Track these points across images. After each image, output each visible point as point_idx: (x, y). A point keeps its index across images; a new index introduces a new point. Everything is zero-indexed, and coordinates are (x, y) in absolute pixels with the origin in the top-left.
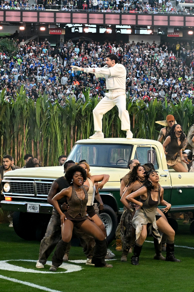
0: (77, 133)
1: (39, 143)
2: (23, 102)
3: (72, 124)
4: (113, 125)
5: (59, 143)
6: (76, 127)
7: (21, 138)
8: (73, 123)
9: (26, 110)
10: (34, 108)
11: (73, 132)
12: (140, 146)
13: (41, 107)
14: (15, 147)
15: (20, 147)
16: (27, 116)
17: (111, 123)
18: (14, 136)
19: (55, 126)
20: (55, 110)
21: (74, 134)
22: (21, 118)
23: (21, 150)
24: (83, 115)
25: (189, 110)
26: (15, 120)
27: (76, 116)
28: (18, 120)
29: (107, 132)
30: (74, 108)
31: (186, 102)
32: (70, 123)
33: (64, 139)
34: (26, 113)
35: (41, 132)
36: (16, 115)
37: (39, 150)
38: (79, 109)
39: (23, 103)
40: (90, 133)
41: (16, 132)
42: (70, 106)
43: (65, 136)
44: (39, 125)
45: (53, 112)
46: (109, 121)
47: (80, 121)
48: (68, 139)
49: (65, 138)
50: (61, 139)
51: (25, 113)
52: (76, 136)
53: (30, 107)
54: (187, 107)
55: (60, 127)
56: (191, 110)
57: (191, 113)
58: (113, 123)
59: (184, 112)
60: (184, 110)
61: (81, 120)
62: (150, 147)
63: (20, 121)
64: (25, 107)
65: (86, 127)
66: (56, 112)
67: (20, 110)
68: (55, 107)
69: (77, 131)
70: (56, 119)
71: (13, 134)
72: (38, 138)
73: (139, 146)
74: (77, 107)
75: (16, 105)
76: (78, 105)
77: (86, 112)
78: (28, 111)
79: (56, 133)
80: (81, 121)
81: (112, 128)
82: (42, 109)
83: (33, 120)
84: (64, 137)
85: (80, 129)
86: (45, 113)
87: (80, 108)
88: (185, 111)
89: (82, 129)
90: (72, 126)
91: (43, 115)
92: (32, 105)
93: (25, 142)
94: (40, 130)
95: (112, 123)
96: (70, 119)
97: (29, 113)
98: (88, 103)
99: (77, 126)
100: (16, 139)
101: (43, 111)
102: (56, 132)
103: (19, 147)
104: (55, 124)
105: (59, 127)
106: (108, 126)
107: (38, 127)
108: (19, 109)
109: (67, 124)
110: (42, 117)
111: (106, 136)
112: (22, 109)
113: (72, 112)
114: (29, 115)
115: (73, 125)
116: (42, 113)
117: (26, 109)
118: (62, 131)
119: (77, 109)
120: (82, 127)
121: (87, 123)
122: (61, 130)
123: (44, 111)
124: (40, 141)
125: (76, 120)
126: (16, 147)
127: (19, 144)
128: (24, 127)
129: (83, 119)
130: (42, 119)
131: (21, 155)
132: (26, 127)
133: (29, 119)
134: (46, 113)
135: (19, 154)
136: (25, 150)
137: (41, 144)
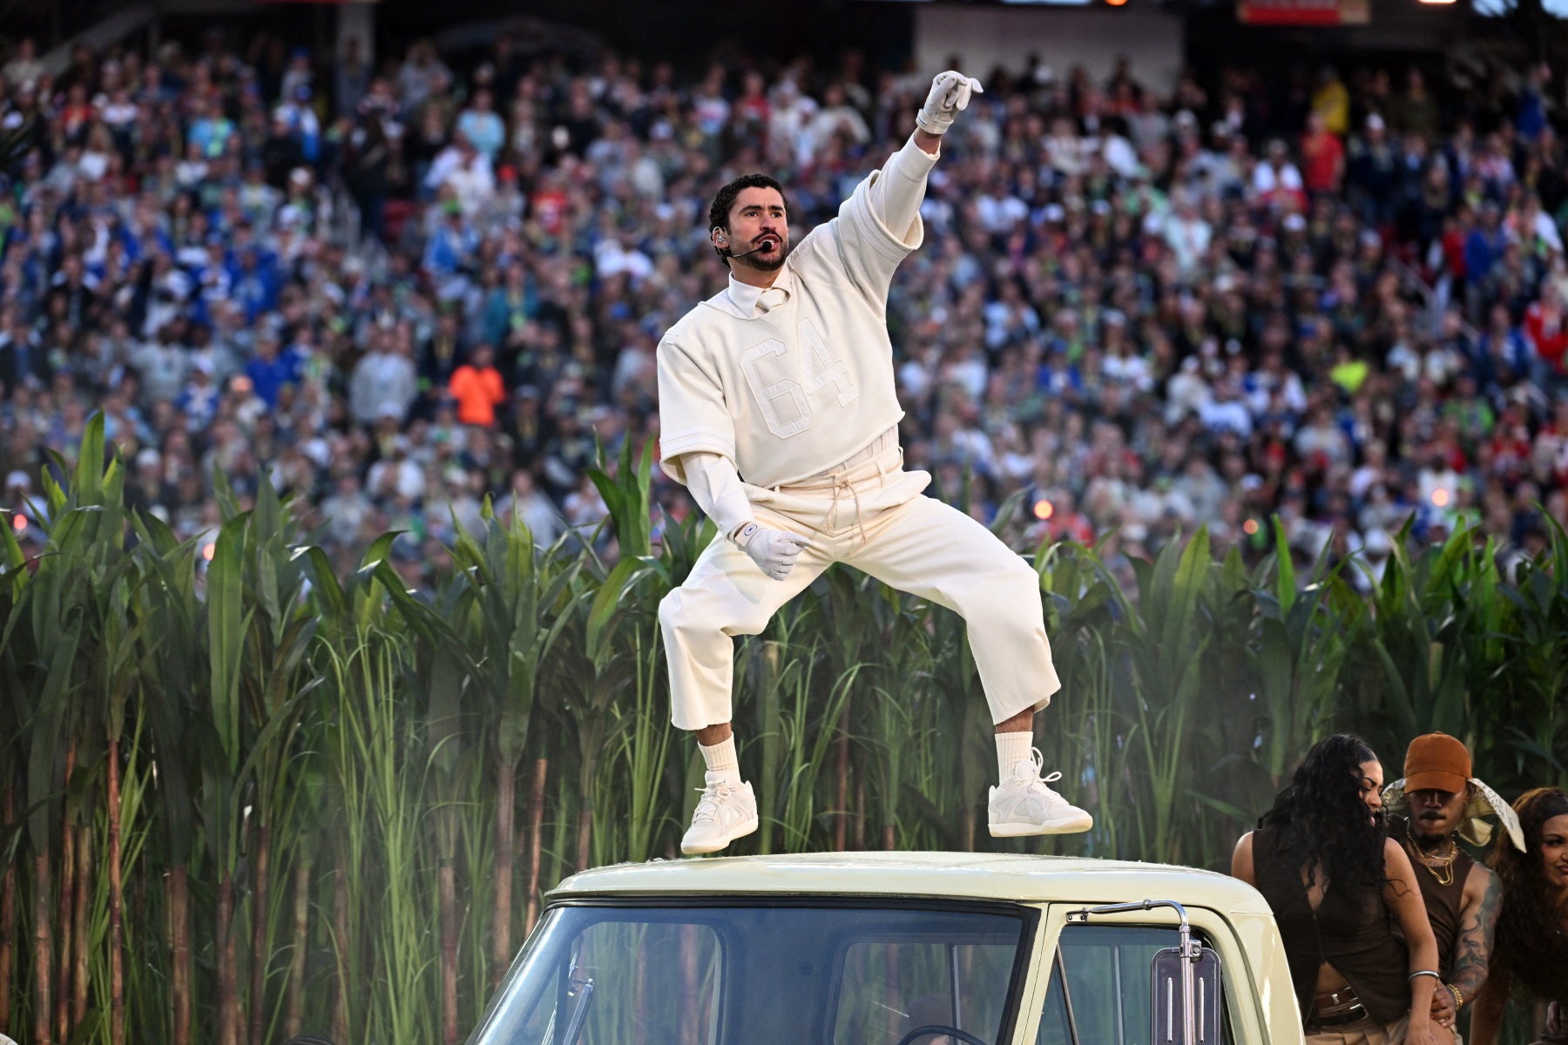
0: (549, 816)
1: (236, 898)
2: (99, 554)
3: (505, 741)
4: (844, 749)
5: (402, 896)
6: (542, 765)
7: (85, 857)
8: (511, 733)
9: (124, 621)
10: (190, 611)
11: (517, 809)
12: (1092, 917)
13: (252, 600)
14: (32, 928)
15: (80, 933)
16: (135, 672)
17: (828, 729)
18: (26, 839)
19: (366, 755)
20: (364, 628)
21: (522, 820)
22: (86, 693)
23: (84, 954)
24: (598, 669)
25: (1470, 625)
26: (35, 707)
27: (538, 677)
28: (63, 705)
29: (791, 806)
30: (527, 608)
31: (1450, 564)
32: (493, 730)
33: (442, 863)
34: (126, 647)
35: (248, 810)
36: (42, 665)
37: (231, 952)
38: (561, 621)
39: (103, 568)
40: (658, 814)
41: (44, 809)
42: (495, 594)
43: (446, 838)
44: (236, 747)
45: (351, 644)
46: (813, 714)
47: (570, 714)
48: (472, 860)
49: (449, 853)
50: (417, 865)
51: (117, 643)
52: (537, 839)
53: (157, 595)
54: (1460, 604)
55: (411, 769)
56: (1492, 626)
57: (1489, 653)
58: (845, 735)
59: (1436, 649)
60: (1431, 626)
61: (584, 704)
62: (1175, 927)
63: (76, 715)
64: (122, 597)
65: (622, 766)
66: (375, 643)
67: (79, 623)
68: (368, 602)
69: (545, 800)
70: (377, 702)
71: (23, 820)
72: (226, 856)
73: (1084, 913)
74: (549, 598)
75: (48, 579)
76: (555, 588)
77: (620, 643)
78: (142, 630)
79: (370, 814)
80: (580, 715)
81: (836, 779)
82: (262, 614)
83: (182, 700)
84: (436, 850)
85: (575, 788)
86: (286, 649)
87: (576, 611)
88: (1446, 637)
89: (592, 786)
90: (507, 757)
91: (268, 665)
92: (179, 581)
93: (119, 884)
94: (238, 787)
95: (836, 735)
96: (491, 700)
97: (150, 651)
98: (642, 565)
99: (549, 758)
100: (43, 863)
101: (267, 635)
102: (370, 804)
103: (67, 927)
104: (368, 738)
105: (397, 768)
106: (807, 759)
107: (224, 760)
108: (73, 614)
109: (466, 741)
110: (256, 685)
111: (789, 841)
112: (94, 610)
113: (508, 638)
114: (149, 666)
115: (515, 750)
116: (264, 647)
117: (130, 613)
118: (425, 799)
119: (549, 621)
120: (589, 764)
121: (631, 730)
122: (413, 791)
123: (278, 633)
124: (241, 881)
125: (536, 710)
126: (42, 932)
127: (67, 903)
128: (114, 761)
129: (598, 702)
130: (260, 698)
131: (83, 992)
132: (123, 766)
133: (152, 698)
134: (289, 652)
135: (63, 985)
136: (116, 957)
137: (246, 903)
